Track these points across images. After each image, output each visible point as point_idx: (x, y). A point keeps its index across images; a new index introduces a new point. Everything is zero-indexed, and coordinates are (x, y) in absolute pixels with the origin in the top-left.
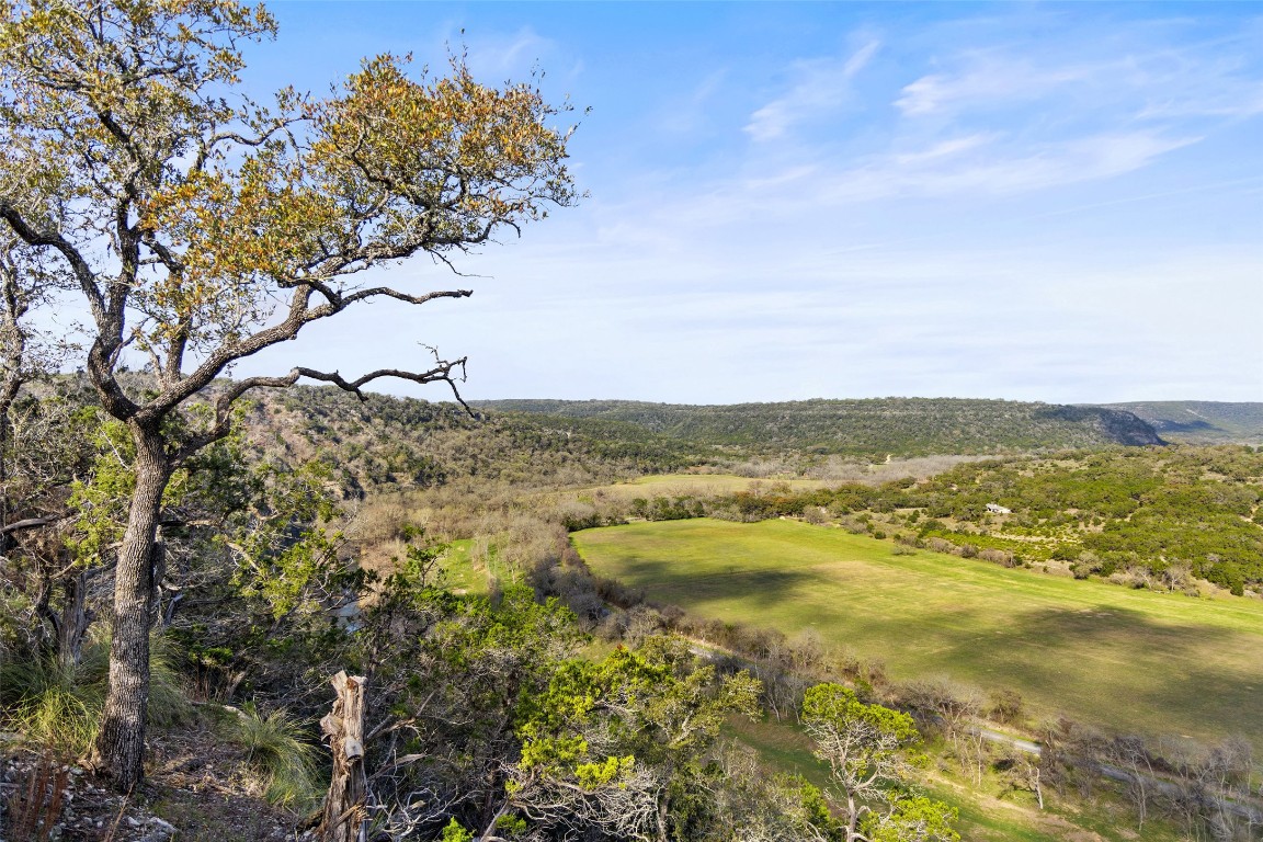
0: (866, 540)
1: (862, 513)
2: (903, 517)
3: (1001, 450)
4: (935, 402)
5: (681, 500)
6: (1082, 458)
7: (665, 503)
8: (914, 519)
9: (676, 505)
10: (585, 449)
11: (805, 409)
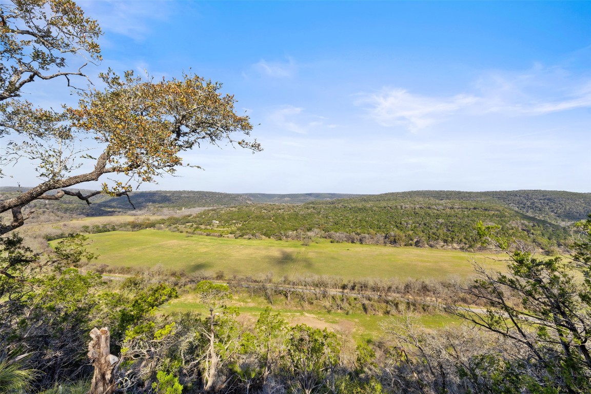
0: (177, 233)
1: (176, 225)
2: (189, 226)
5: (105, 225)
6: (236, 208)
7: (98, 227)
8: (192, 226)
9: (103, 227)
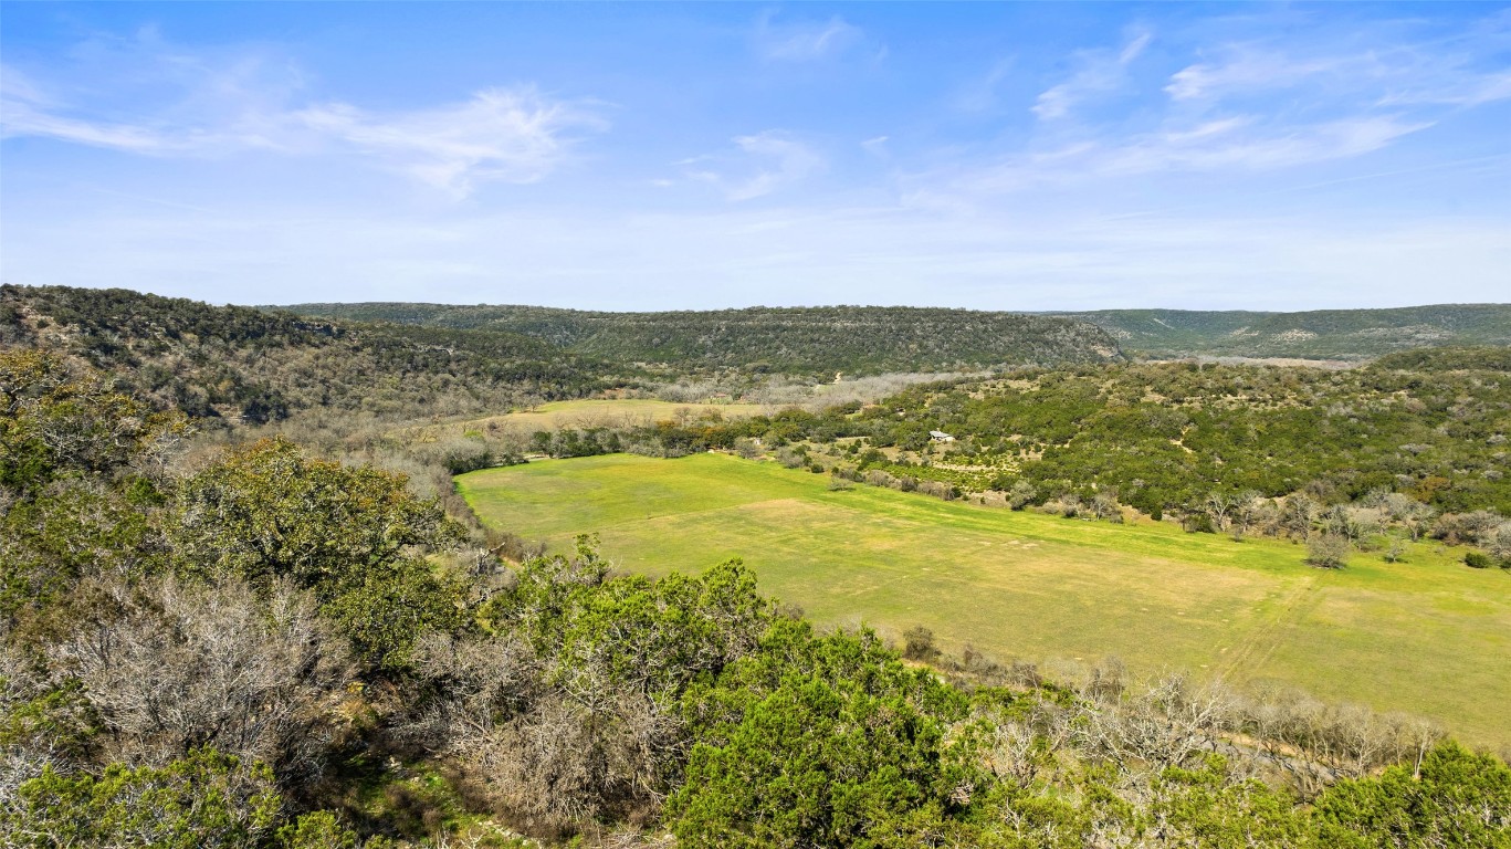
0: (803, 474)
1: (800, 444)
2: (844, 448)
3: (962, 367)
4: (891, 311)
5: (593, 432)
6: (1035, 378)
7: (573, 437)
8: (854, 450)
9: (586, 438)
10: (472, 370)
11: (744, 319)
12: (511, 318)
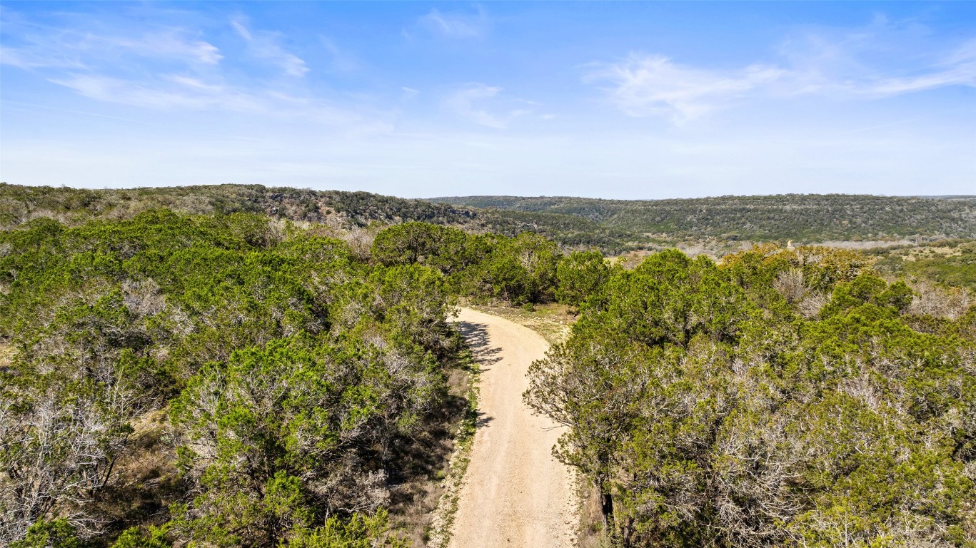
3: (883, 237)
11: (719, 204)
12: (562, 205)
